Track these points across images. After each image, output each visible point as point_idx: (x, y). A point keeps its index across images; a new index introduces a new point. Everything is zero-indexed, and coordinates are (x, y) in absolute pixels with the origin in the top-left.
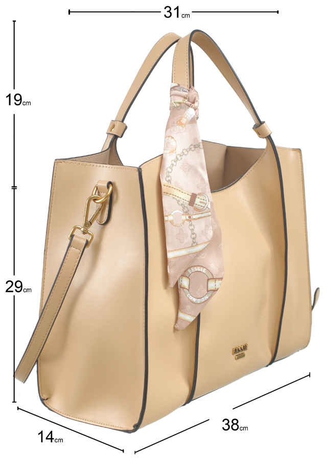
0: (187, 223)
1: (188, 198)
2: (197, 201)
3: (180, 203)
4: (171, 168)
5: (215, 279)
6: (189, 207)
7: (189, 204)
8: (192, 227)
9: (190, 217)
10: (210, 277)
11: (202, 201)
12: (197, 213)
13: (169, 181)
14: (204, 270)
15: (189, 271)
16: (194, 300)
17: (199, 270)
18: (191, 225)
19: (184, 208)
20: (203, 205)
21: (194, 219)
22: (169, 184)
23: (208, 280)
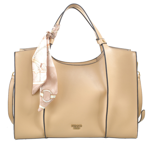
0: (39, 73)
1: (40, 65)
2: (42, 66)
3: (38, 66)
4: (36, 53)
5: (54, 95)
6: (40, 68)
7: (40, 67)
8: (40, 75)
9: (40, 71)
10: (52, 94)
11: (44, 66)
12: (42, 70)
13: (35, 58)
14: (49, 91)
15: (44, 91)
16: (45, 101)
17: (47, 91)
18: (40, 74)
19: (38, 68)
20: (44, 68)
21: (41, 72)
22: (34, 59)
23: (51, 95)
